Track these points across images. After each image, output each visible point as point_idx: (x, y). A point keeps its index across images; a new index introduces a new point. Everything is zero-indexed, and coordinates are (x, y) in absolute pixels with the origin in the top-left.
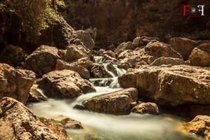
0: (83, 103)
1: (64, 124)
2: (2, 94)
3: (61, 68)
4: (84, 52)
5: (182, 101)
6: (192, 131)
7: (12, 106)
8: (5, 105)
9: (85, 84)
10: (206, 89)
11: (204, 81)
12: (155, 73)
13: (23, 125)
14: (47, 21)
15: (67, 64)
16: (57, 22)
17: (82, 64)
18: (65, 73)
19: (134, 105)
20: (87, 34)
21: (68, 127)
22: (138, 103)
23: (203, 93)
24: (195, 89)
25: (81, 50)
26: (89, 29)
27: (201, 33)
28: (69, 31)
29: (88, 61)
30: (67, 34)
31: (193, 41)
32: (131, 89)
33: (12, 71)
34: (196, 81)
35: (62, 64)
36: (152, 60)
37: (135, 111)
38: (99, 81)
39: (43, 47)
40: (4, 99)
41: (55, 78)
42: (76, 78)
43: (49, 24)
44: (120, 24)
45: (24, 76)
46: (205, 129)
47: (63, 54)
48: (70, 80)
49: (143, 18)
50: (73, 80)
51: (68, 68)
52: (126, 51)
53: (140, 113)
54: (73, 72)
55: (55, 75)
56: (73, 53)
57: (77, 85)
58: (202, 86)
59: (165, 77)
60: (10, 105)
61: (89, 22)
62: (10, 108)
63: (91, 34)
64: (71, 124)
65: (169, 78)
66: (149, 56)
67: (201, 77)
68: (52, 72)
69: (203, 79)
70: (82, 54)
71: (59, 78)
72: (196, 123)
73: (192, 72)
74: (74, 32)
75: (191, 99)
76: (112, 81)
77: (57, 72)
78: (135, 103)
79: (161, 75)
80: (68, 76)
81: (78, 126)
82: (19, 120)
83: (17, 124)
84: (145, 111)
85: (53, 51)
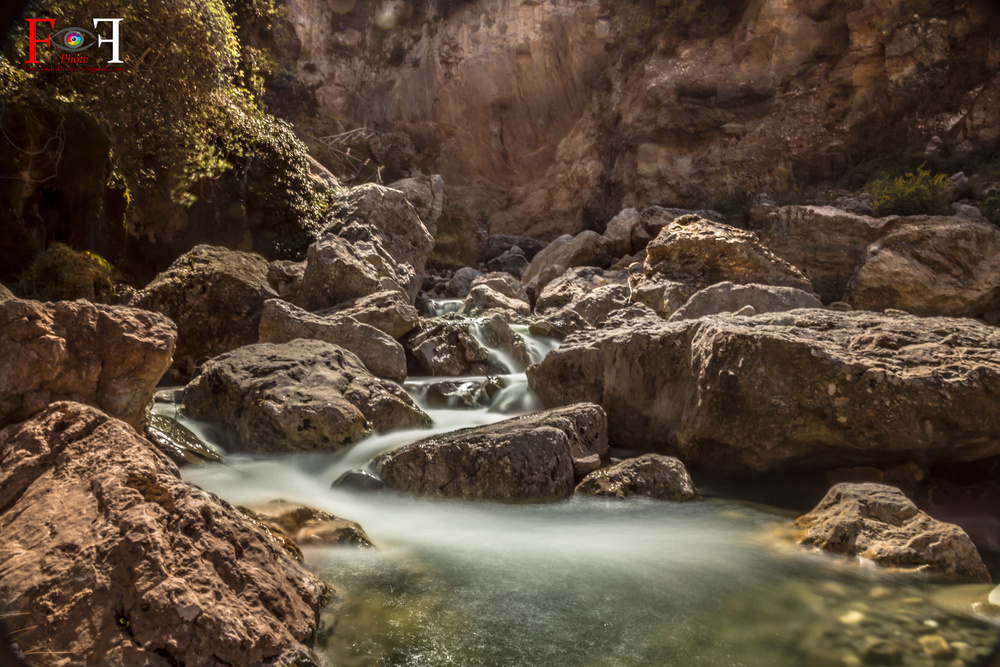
0: (373, 466)
1: (292, 530)
2: (47, 395)
3: (285, 332)
4: (382, 271)
5: (786, 442)
6: (809, 542)
7: (88, 430)
8: (61, 426)
9: (385, 395)
10: (873, 383)
11: (870, 355)
12: (677, 335)
13: (132, 480)
14: (219, 142)
15: (311, 318)
16: (264, 147)
17: (372, 317)
18: (298, 350)
19: (590, 468)
20: (396, 198)
21: (308, 541)
22: (606, 462)
23: (865, 401)
24: (832, 388)
25: (371, 259)
26: (408, 183)
27: (900, 183)
28: (319, 188)
29: (397, 305)
30: (308, 198)
31: (866, 219)
32: (578, 407)
33: (84, 310)
34: (835, 355)
35: (285, 317)
36: (678, 297)
37: (593, 490)
38: (448, 386)
39: (204, 250)
40: (57, 408)
41: (256, 372)
42: (348, 370)
43: (231, 157)
44: (550, 160)
45: (133, 329)
46: (856, 528)
47: (290, 279)
48: (321, 380)
49: (649, 129)
50: (333, 376)
51: (313, 332)
52: (572, 274)
53: (612, 495)
54: (332, 348)
55: (254, 360)
56: (334, 273)
57: (352, 398)
58: (860, 371)
59: (716, 346)
60: (79, 425)
61: (410, 151)
62: (79, 436)
63: (418, 202)
64: (321, 529)
65: (731, 348)
66: (668, 283)
67: (862, 343)
68: (242, 351)
69: (868, 348)
70: (372, 276)
71: (272, 371)
72: (828, 513)
73: (831, 326)
74: (342, 192)
75: (822, 433)
76: (503, 384)
77: (265, 348)
78: (593, 458)
79: (702, 344)
80: (312, 363)
81: (350, 536)
82: (116, 469)
83: (112, 479)
84: (632, 490)
85: (249, 267)
